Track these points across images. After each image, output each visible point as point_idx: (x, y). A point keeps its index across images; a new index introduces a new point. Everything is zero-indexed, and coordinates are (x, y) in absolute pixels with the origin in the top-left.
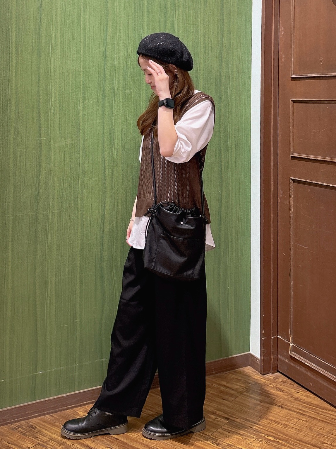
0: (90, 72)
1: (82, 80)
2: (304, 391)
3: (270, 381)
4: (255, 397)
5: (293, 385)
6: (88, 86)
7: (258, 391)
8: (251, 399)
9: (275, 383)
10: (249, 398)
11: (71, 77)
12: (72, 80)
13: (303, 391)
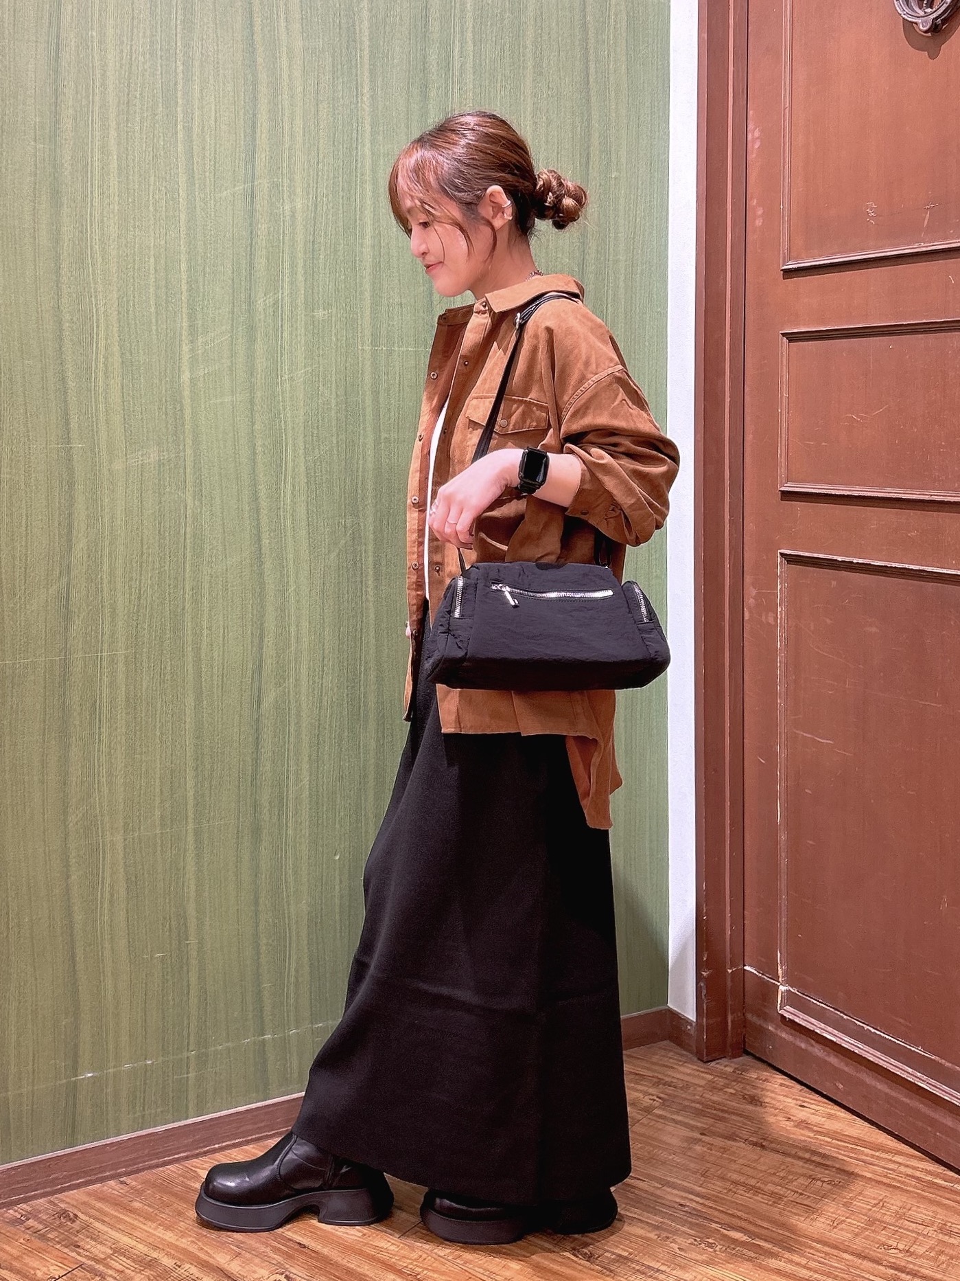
0: (209, 255)
1: (184, 277)
2: (820, 1102)
3: (726, 1078)
4: (687, 1121)
5: (787, 1086)
6: (204, 295)
7: (693, 1105)
8: (677, 1125)
9: (741, 1082)
10: (673, 1125)
11: (152, 267)
12: (156, 278)
13: (815, 1102)
